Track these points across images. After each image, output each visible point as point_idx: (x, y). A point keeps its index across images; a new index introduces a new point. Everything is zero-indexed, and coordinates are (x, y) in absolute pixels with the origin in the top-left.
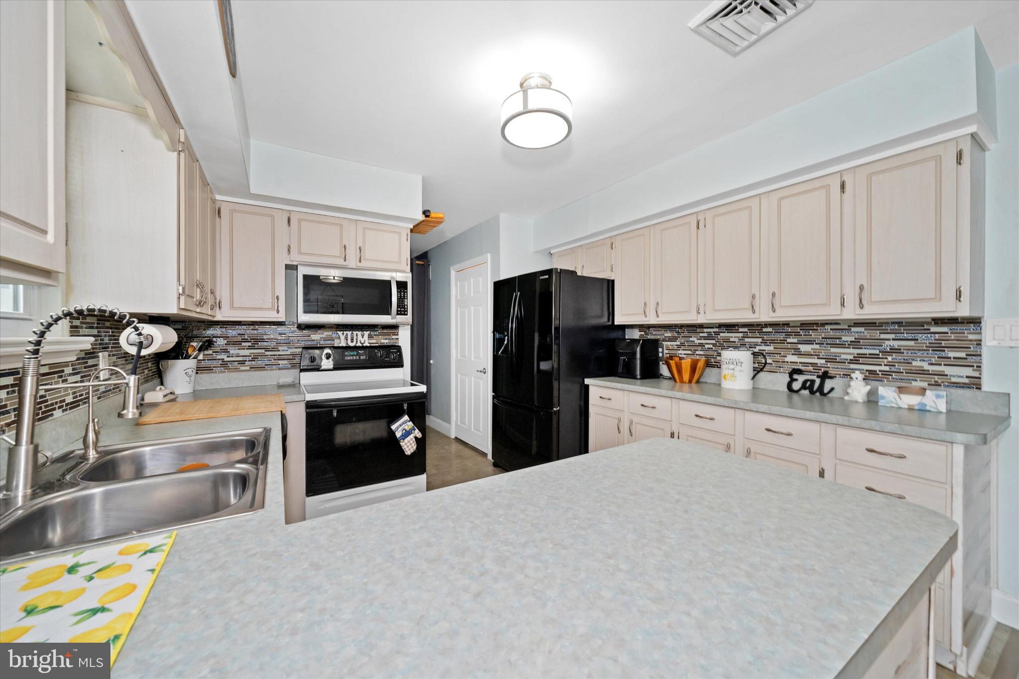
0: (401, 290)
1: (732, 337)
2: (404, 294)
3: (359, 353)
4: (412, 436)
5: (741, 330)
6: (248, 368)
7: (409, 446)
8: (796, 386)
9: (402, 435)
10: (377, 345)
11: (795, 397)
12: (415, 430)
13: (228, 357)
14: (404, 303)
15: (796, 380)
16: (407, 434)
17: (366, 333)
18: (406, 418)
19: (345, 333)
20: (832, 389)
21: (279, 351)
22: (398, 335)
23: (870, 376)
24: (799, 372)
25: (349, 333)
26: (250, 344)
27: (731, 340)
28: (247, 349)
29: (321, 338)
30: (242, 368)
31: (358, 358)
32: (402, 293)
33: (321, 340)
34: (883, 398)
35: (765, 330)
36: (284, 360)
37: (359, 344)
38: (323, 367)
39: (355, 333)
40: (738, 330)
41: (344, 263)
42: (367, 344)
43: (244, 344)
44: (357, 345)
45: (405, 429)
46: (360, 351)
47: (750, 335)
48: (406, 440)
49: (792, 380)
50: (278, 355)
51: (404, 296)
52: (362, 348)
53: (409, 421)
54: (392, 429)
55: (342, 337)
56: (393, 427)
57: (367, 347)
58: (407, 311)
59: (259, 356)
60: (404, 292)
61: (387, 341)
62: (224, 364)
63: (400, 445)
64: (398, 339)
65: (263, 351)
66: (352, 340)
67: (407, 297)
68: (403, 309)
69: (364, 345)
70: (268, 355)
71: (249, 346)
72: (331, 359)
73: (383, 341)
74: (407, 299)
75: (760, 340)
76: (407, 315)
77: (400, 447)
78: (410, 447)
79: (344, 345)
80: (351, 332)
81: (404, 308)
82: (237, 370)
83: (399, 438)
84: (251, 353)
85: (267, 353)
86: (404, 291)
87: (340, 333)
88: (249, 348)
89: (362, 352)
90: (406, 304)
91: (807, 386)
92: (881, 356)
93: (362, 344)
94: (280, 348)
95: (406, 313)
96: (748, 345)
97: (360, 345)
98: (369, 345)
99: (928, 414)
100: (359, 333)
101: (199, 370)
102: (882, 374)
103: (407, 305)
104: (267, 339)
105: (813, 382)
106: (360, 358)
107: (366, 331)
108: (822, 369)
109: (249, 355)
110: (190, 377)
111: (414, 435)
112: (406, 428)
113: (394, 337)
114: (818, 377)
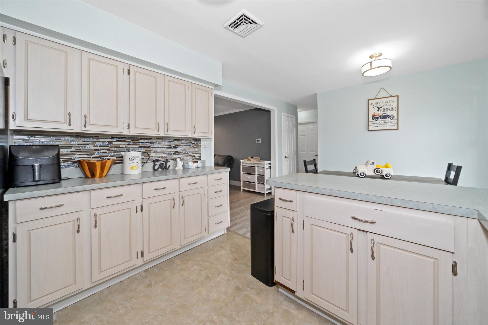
1: (121, 145)
5: (127, 140)
8: (156, 167)
11: (156, 172)
15: (157, 164)
20: (169, 166)
23: (182, 159)
24: (158, 160)
27: (121, 146)
34: (190, 165)
35: (140, 141)
40: (125, 140)
47: (132, 143)
49: (155, 165)
75: (138, 146)
91: (161, 166)
92: (182, 152)
96: (131, 149)
99: (199, 168)
102: (182, 158)
105: (162, 164)
108: (165, 158)
114: (164, 161)
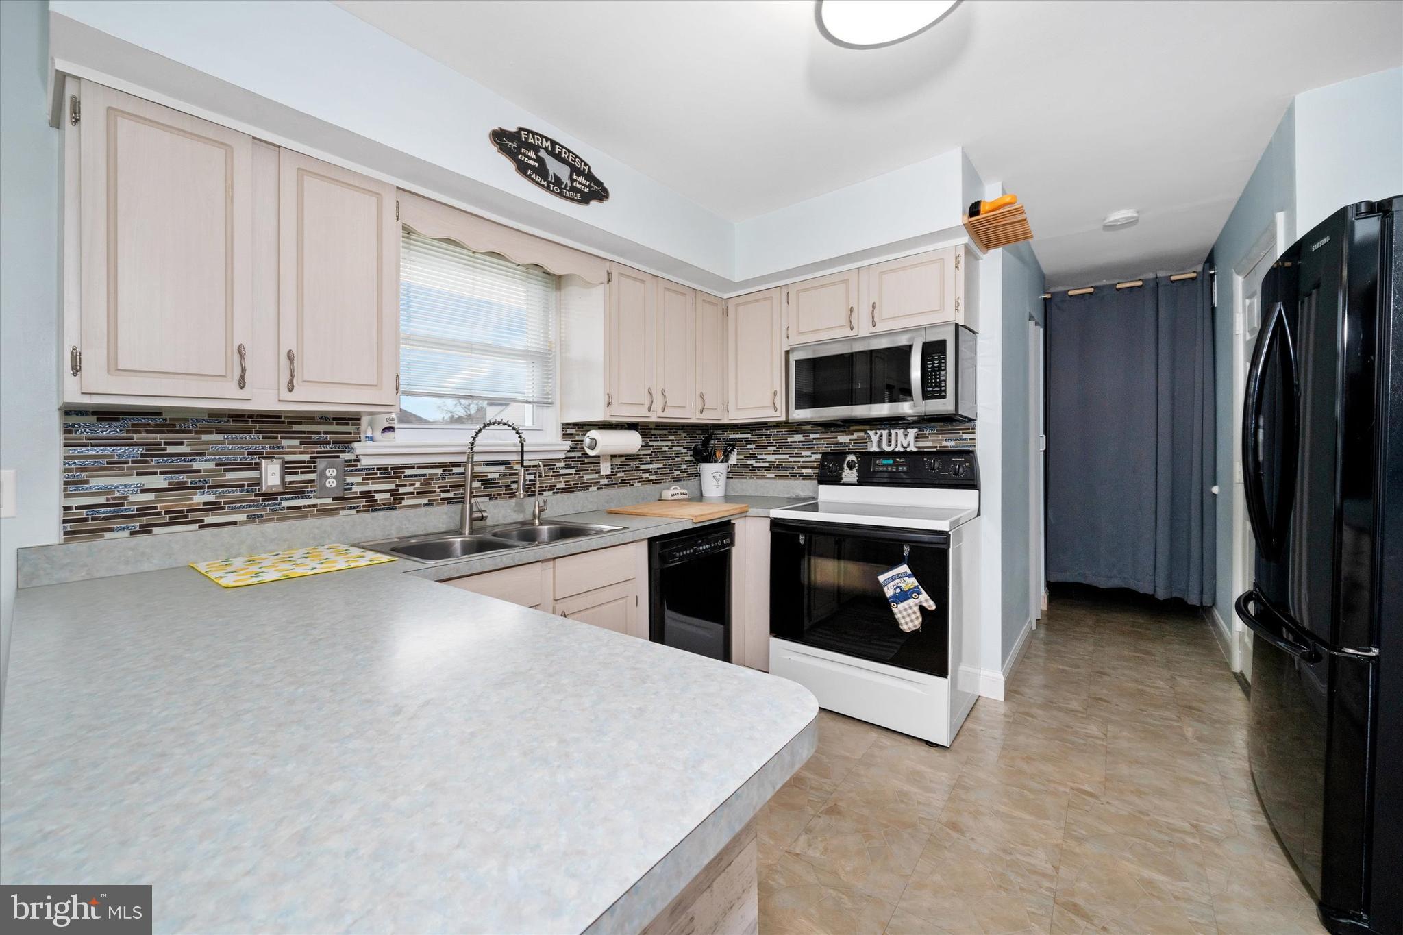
0: (933, 357)
2: (940, 363)
3: (898, 462)
4: (911, 602)
6: (773, 476)
7: (908, 617)
9: (894, 596)
10: (935, 450)
12: (919, 593)
13: (756, 462)
14: (939, 378)
16: (904, 596)
17: (912, 432)
18: (904, 568)
19: (879, 432)
21: (802, 456)
22: (974, 433)
25: (885, 433)
26: (774, 448)
28: (773, 454)
29: (850, 440)
30: (768, 476)
31: (894, 470)
32: (936, 362)
33: (850, 443)
36: (808, 468)
37: (900, 449)
38: (845, 480)
39: (893, 432)
41: (853, 333)
42: (912, 448)
43: (769, 448)
44: (897, 450)
45: (899, 587)
46: (898, 460)
48: (901, 606)
50: (803, 462)
51: (939, 367)
52: (905, 454)
53: (909, 576)
54: (879, 581)
55: (875, 439)
56: (882, 578)
57: (912, 453)
58: (945, 391)
59: (784, 462)
60: (940, 359)
61: (953, 443)
62: (753, 469)
63: (892, 611)
64: (974, 439)
65: (787, 456)
66: (889, 442)
67: (945, 366)
68: (937, 389)
69: (908, 450)
70: (791, 462)
71: (774, 451)
72: (855, 470)
73: (944, 444)
74: (945, 370)
76: (944, 397)
77: (892, 614)
78: (908, 619)
79: (877, 450)
80: (887, 431)
81: (940, 387)
82: (763, 477)
83: (890, 598)
84: (776, 459)
85: (791, 459)
86: (939, 356)
87: (871, 433)
88: (775, 453)
89: (901, 460)
90: (942, 378)
93: (905, 447)
94: (804, 454)
95: (943, 394)
97: (902, 450)
98: (915, 450)
100: (900, 432)
101: (731, 475)
103: (945, 381)
104: (791, 442)
106: (897, 469)
107: (912, 428)
109: (774, 460)
110: (718, 480)
111: (917, 601)
112: (903, 585)
113: (965, 436)
